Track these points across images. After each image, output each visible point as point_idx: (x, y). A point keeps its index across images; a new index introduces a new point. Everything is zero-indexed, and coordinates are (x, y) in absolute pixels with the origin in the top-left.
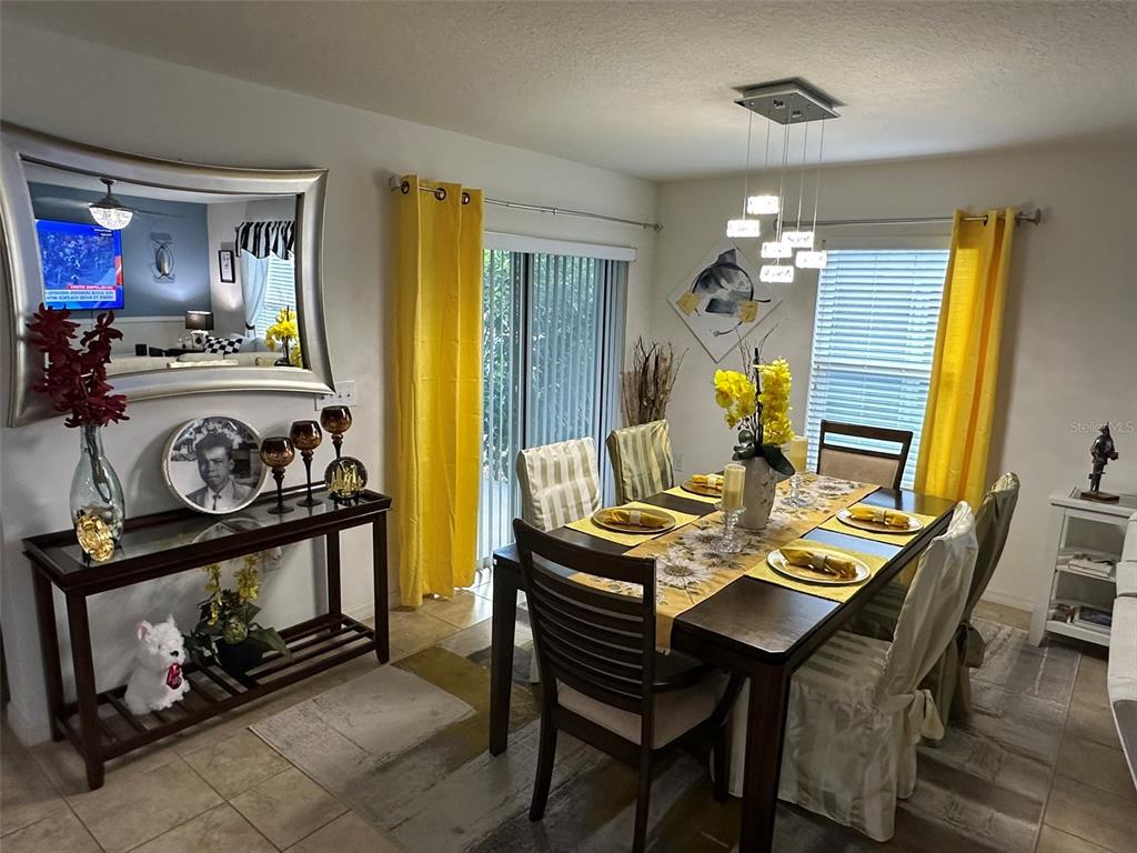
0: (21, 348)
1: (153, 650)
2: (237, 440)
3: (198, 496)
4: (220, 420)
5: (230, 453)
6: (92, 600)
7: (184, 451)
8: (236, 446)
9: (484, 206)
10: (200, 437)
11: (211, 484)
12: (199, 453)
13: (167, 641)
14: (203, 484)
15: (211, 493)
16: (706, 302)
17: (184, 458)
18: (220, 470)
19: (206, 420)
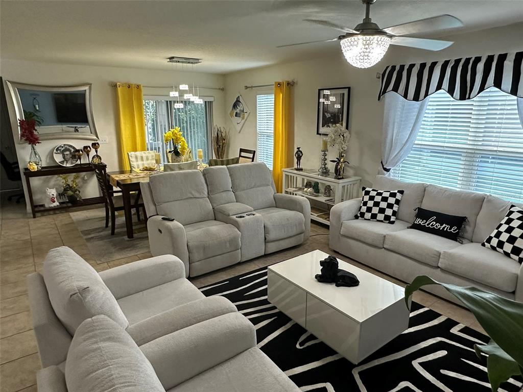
0: (19, 127)
1: (48, 194)
2: (73, 150)
3: (62, 162)
4: (68, 145)
5: (71, 153)
6: (30, 178)
7: (59, 152)
8: (72, 151)
9: (142, 88)
10: (63, 149)
11: (65, 160)
12: (63, 152)
13: (53, 192)
14: (63, 160)
15: (65, 162)
16: (235, 113)
17: (58, 153)
18: (68, 157)
19: (64, 145)
